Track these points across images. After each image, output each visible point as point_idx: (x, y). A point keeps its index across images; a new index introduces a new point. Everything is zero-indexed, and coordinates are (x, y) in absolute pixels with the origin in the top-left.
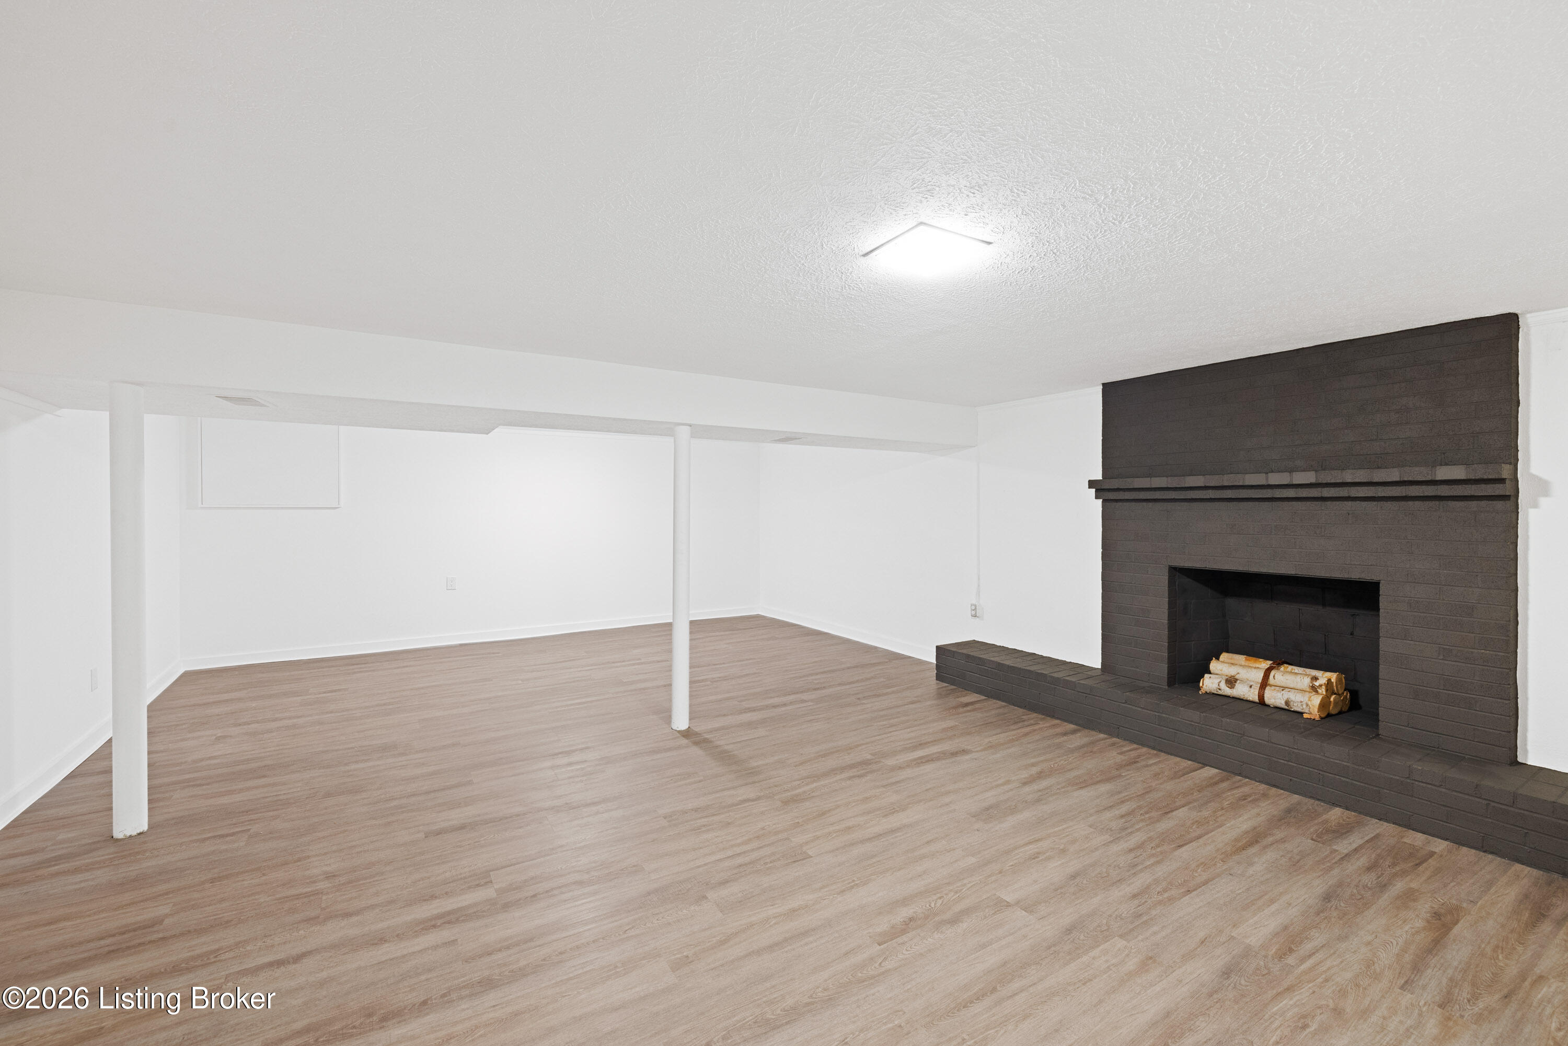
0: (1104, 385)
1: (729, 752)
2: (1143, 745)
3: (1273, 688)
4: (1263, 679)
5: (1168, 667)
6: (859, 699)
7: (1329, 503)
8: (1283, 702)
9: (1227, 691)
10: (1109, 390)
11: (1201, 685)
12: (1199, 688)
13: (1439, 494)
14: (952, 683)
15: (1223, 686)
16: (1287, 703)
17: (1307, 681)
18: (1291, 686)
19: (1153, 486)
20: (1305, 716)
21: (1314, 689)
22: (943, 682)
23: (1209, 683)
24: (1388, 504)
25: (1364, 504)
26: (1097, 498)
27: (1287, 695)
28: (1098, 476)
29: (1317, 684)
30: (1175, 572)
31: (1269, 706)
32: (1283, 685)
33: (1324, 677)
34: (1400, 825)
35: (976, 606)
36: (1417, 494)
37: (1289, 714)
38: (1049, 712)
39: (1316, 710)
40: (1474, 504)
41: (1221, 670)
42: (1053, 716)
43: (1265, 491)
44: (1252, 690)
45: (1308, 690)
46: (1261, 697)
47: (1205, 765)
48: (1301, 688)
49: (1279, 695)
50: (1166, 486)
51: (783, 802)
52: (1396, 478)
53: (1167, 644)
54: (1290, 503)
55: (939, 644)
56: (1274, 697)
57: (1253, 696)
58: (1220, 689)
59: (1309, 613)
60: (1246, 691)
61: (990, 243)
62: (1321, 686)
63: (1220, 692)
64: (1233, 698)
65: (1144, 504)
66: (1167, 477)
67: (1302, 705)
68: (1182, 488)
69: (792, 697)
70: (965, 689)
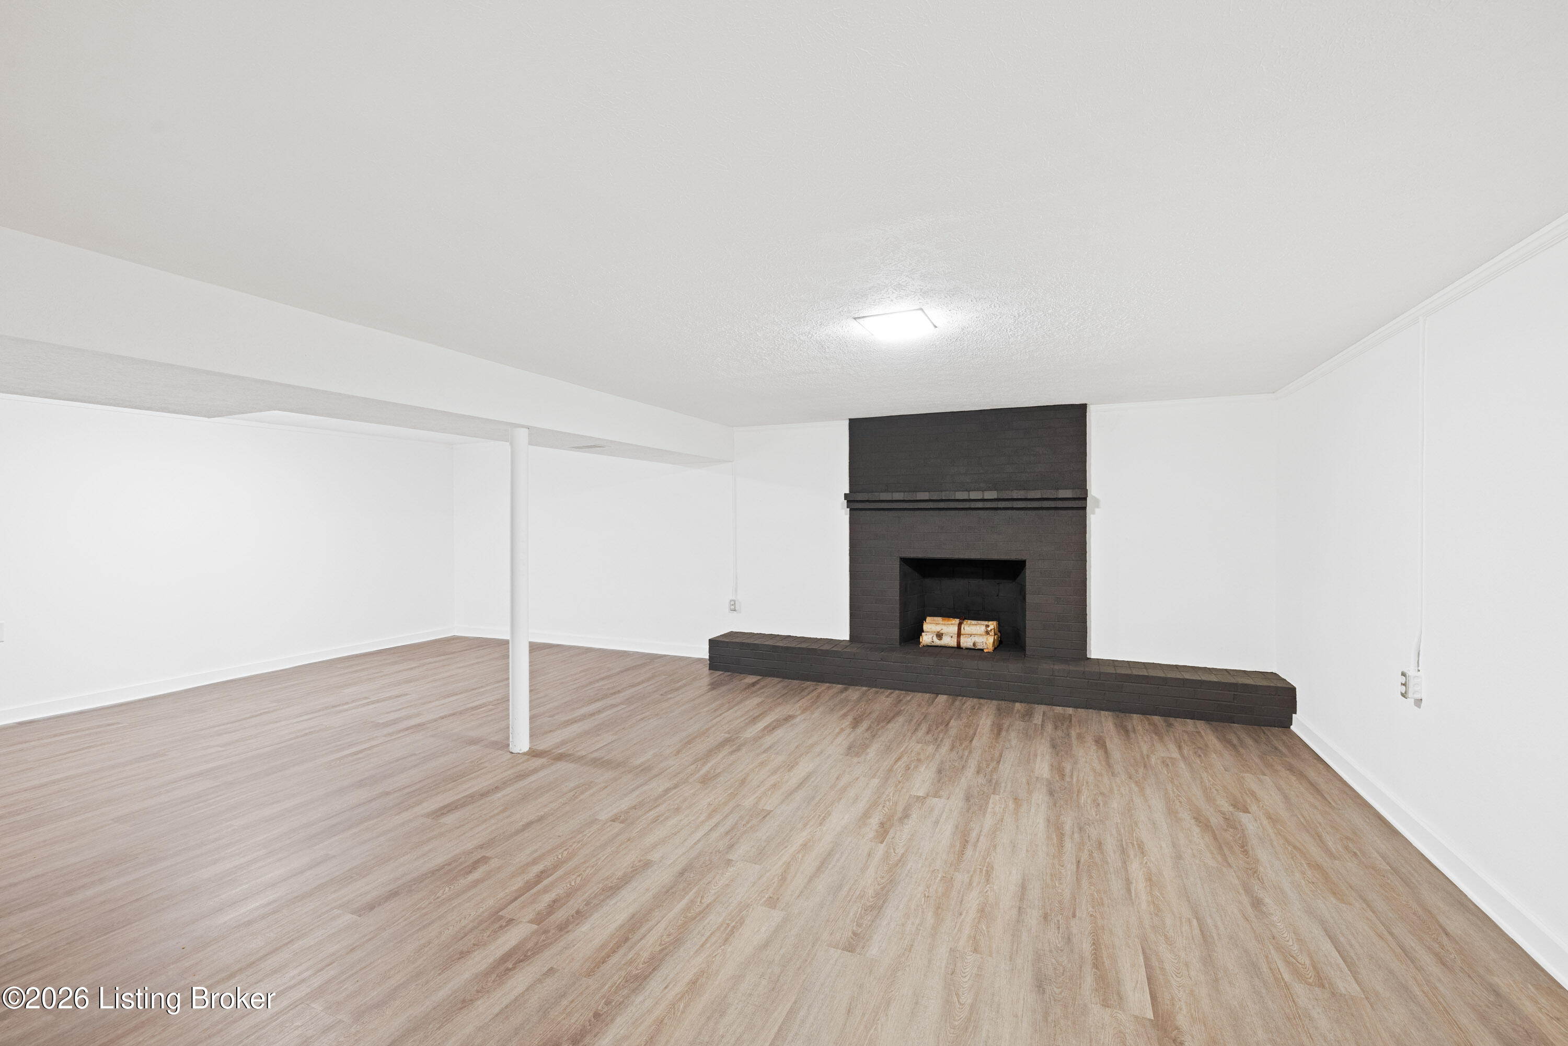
0: (850, 420)
1: (601, 758)
2: (895, 689)
3: (964, 636)
4: (958, 631)
5: (900, 631)
6: (662, 695)
7: (999, 511)
8: (972, 644)
9: (937, 642)
10: (856, 426)
11: (921, 640)
12: (919, 643)
13: (1057, 506)
14: (726, 669)
15: (935, 639)
16: (974, 644)
17: (983, 628)
18: (974, 633)
19: (894, 499)
20: (985, 651)
21: (987, 633)
22: (716, 670)
23: (926, 639)
24: (1029, 512)
25: (1018, 512)
26: (847, 508)
27: (974, 639)
28: (848, 492)
29: (989, 629)
30: (905, 561)
31: (962, 648)
32: (970, 633)
33: (993, 625)
34: (1048, 705)
35: (735, 601)
36: (1047, 506)
37: (975, 651)
38: (820, 678)
39: (991, 646)
40: (1070, 512)
41: (931, 629)
42: (823, 682)
43: (965, 503)
44: (953, 639)
45: (984, 634)
46: (959, 643)
47: (938, 694)
48: (980, 633)
49: (969, 640)
50: (903, 499)
51: (701, 783)
52: (1039, 496)
53: (898, 614)
54: (978, 511)
55: (711, 637)
56: (966, 642)
57: (953, 643)
58: (933, 642)
59: (974, 584)
60: (949, 641)
61: (936, 327)
62: (991, 630)
63: (933, 644)
64: (941, 646)
65: (882, 512)
66: (904, 492)
67: (983, 644)
68: (914, 500)
69: (598, 705)
70: (740, 673)
